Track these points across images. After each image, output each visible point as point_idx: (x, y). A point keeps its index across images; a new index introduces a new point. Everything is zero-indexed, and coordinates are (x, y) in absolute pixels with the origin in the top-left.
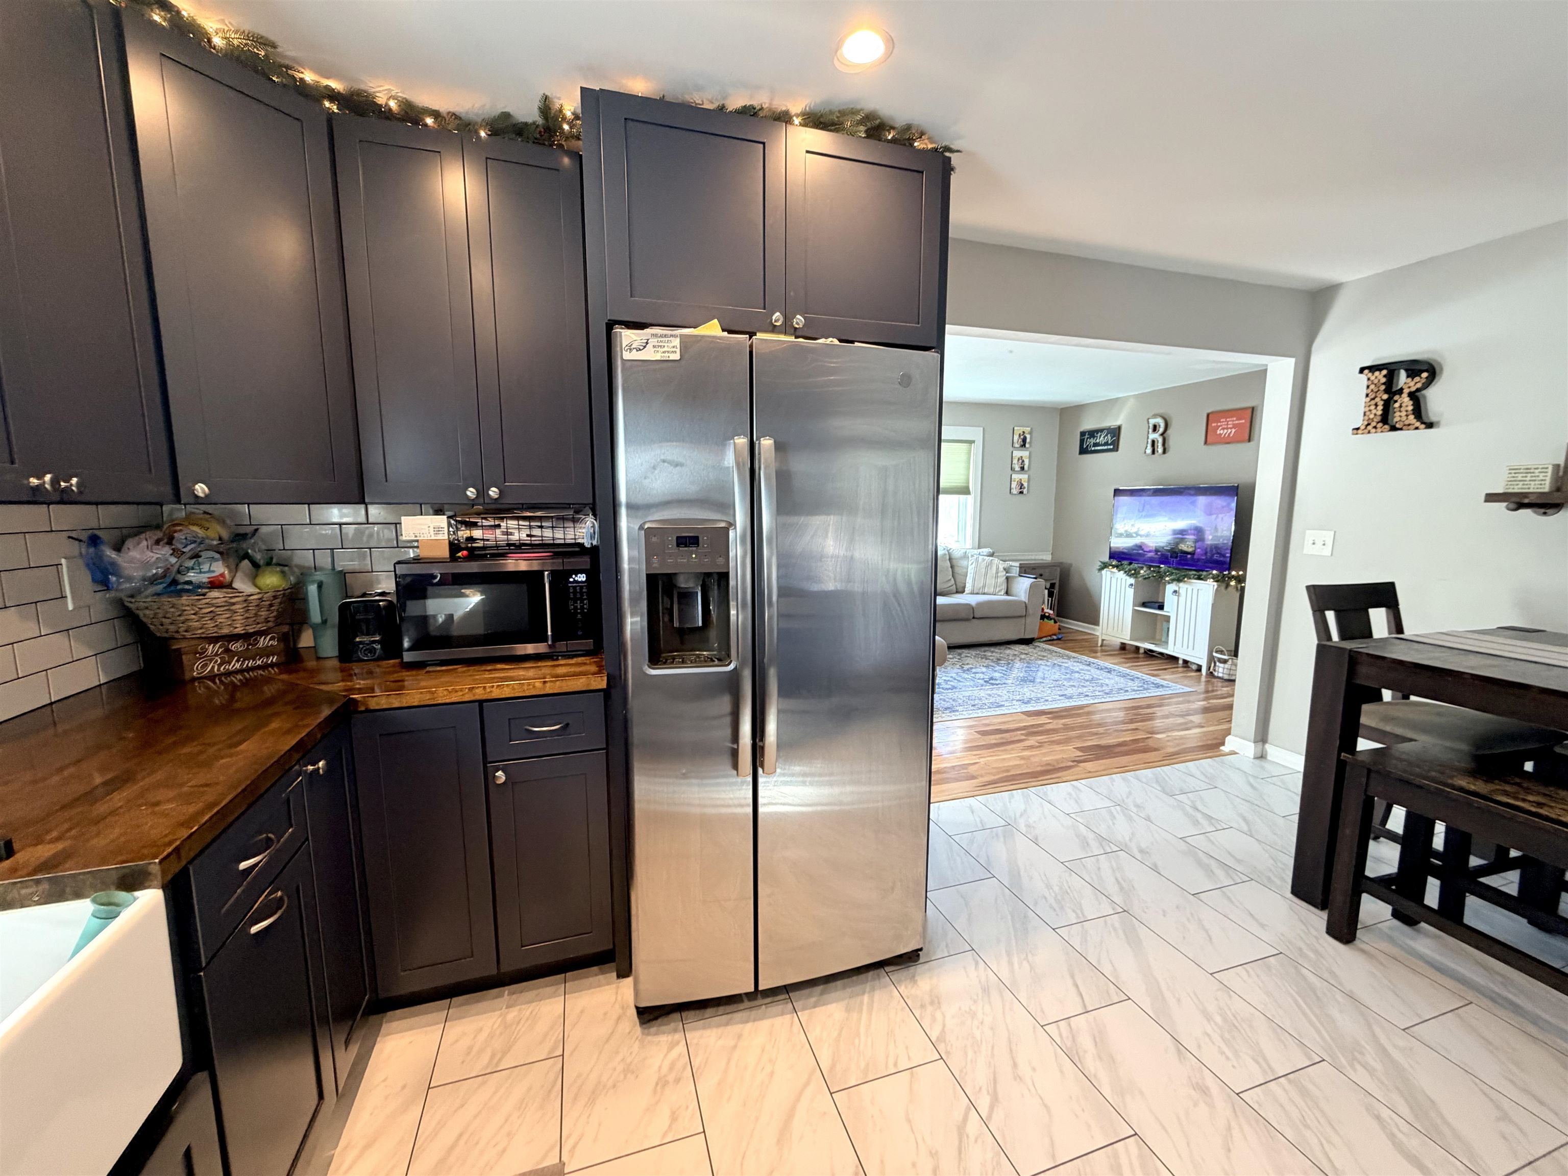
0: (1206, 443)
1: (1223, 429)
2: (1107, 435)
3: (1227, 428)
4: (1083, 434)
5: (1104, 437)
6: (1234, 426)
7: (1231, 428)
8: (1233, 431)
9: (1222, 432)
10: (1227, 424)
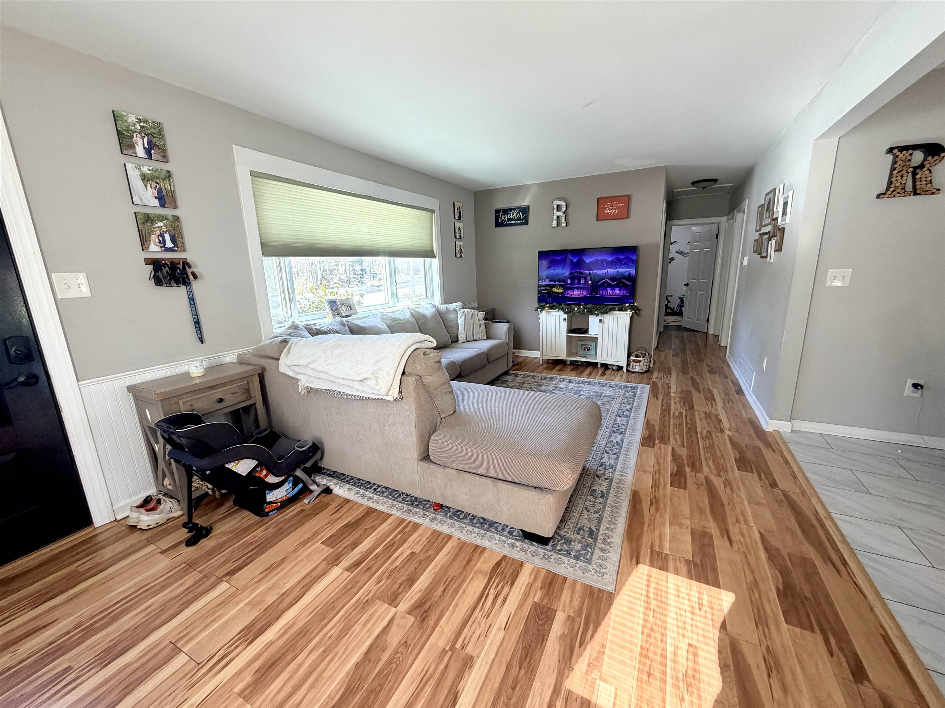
0: (597, 220)
1: (610, 210)
2: (519, 212)
3: (612, 209)
4: (497, 211)
5: (517, 214)
6: (617, 208)
7: (615, 209)
8: (617, 211)
9: (608, 211)
10: (612, 206)
